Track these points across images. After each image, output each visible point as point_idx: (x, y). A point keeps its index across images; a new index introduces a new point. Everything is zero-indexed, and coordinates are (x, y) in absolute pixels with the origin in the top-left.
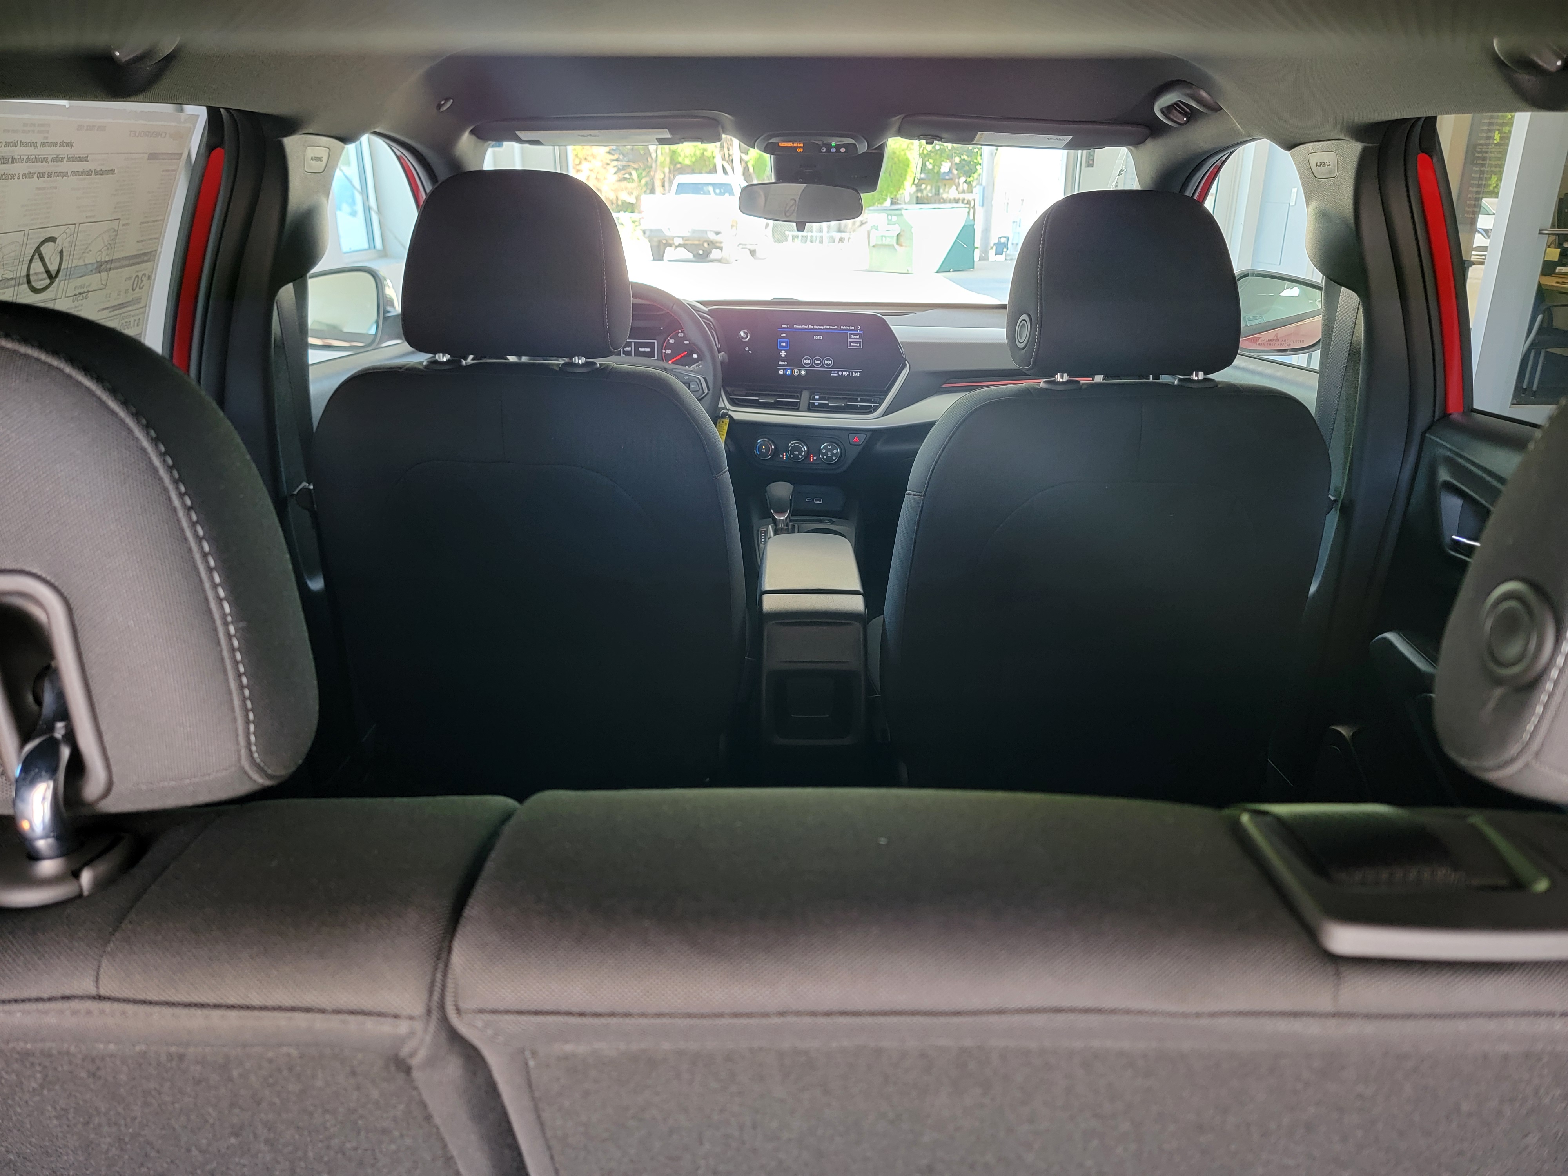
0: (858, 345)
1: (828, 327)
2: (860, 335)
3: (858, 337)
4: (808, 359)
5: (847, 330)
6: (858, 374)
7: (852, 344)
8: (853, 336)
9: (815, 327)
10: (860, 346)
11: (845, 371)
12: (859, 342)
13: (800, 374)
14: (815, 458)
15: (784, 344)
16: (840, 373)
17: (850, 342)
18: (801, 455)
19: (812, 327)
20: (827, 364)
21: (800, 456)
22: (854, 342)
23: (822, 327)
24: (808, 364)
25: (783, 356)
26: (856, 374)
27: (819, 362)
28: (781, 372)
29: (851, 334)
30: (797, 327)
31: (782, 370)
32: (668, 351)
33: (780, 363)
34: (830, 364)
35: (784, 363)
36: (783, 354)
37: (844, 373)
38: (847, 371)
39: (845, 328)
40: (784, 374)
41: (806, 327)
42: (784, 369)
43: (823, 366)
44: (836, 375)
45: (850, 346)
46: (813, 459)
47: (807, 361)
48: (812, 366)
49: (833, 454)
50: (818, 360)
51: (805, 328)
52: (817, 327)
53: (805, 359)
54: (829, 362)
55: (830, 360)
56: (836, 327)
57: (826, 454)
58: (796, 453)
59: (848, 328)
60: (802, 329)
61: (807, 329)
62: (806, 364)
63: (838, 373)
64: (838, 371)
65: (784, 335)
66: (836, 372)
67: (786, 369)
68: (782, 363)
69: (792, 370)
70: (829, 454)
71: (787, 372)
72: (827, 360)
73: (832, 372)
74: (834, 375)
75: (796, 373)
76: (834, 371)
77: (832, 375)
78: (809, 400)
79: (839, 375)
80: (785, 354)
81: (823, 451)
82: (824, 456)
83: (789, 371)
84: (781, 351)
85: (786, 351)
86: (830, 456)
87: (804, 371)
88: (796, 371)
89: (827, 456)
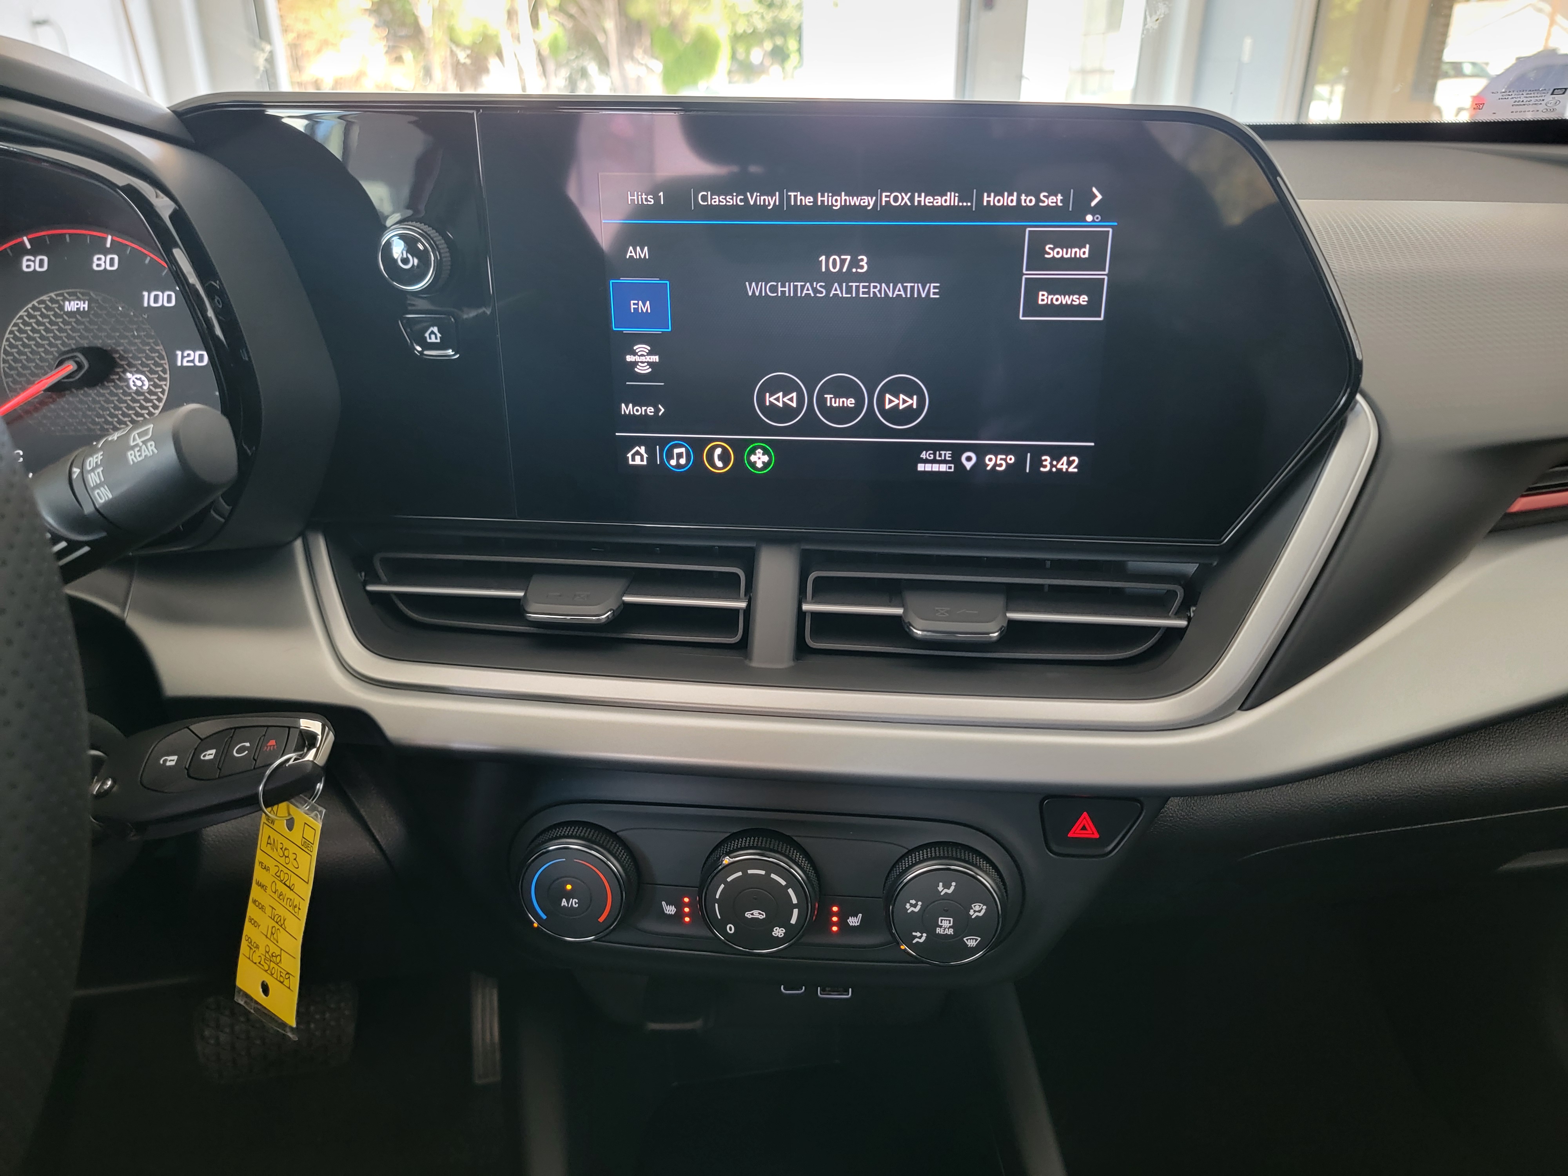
0: (1083, 300)
1: (904, 199)
2: (1097, 241)
3: (1084, 252)
4: (787, 387)
5: (1019, 212)
6: (1068, 465)
7: (1044, 298)
8: (1053, 252)
9: (825, 199)
10: (1092, 308)
11: (996, 450)
12: (1091, 288)
13: (741, 469)
14: (854, 921)
15: (645, 307)
16: (969, 461)
17: (1035, 286)
18: (785, 924)
19: (808, 201)
20: (894, 415)
21: (779, 932)
22: (1054, 287)
23: (868, 202)
24: (788, 412)
25: (643, 369)
26: (1063, 465)
27: (850, 402)
28: (638, 457)
29: (1038, 241)
30: (716, 201)
31: (642, 450)
33: (627, 409)
34: (909, 414)
35: (650, 410)
36: (643, 359)
37: (990, 461)
38: (1006, 450)
39: (1009, 200)
41: (771, 201)
42: (650, 445)
43: (870, 426)
44: (943, 468)
45: (1033, 308)
46: (843, 924)
47: (778, 399)
48: (810, 425)
49: (964, 925)
50: (842, 388)
51: (760, 211)
52: (838, 201)
53: (773, 387)
54: (904, 402)
55: (910, 389)
56: (951, 199)
57: (927, 922)
59: (1028, 201)
60: (748, 211)
61: (777, 212)
62: (773, 412)
63: (956, 460)
64: (958, 451)
65: (642, 253)
66: (948, 454)
67: (663, 442)
68: (639, 411)
69: (697, 446)
70: (945, 926)
71: (670, 456)
72: (895, 388)
73: (924, 455)
74: (936, 468)
75: (719, 464)
76: (935, 448)
77: (921, 467)
78: (801, 600)
79: (964, 467)
80: (655, 358)
81: (912, 905)
82: (918, 934)
83: (683, 450)
84: (628, 343)
85: (656, 344)
86: (951, 932)
87: (766, 452)
88: (718, 451)
89: (933, 936)
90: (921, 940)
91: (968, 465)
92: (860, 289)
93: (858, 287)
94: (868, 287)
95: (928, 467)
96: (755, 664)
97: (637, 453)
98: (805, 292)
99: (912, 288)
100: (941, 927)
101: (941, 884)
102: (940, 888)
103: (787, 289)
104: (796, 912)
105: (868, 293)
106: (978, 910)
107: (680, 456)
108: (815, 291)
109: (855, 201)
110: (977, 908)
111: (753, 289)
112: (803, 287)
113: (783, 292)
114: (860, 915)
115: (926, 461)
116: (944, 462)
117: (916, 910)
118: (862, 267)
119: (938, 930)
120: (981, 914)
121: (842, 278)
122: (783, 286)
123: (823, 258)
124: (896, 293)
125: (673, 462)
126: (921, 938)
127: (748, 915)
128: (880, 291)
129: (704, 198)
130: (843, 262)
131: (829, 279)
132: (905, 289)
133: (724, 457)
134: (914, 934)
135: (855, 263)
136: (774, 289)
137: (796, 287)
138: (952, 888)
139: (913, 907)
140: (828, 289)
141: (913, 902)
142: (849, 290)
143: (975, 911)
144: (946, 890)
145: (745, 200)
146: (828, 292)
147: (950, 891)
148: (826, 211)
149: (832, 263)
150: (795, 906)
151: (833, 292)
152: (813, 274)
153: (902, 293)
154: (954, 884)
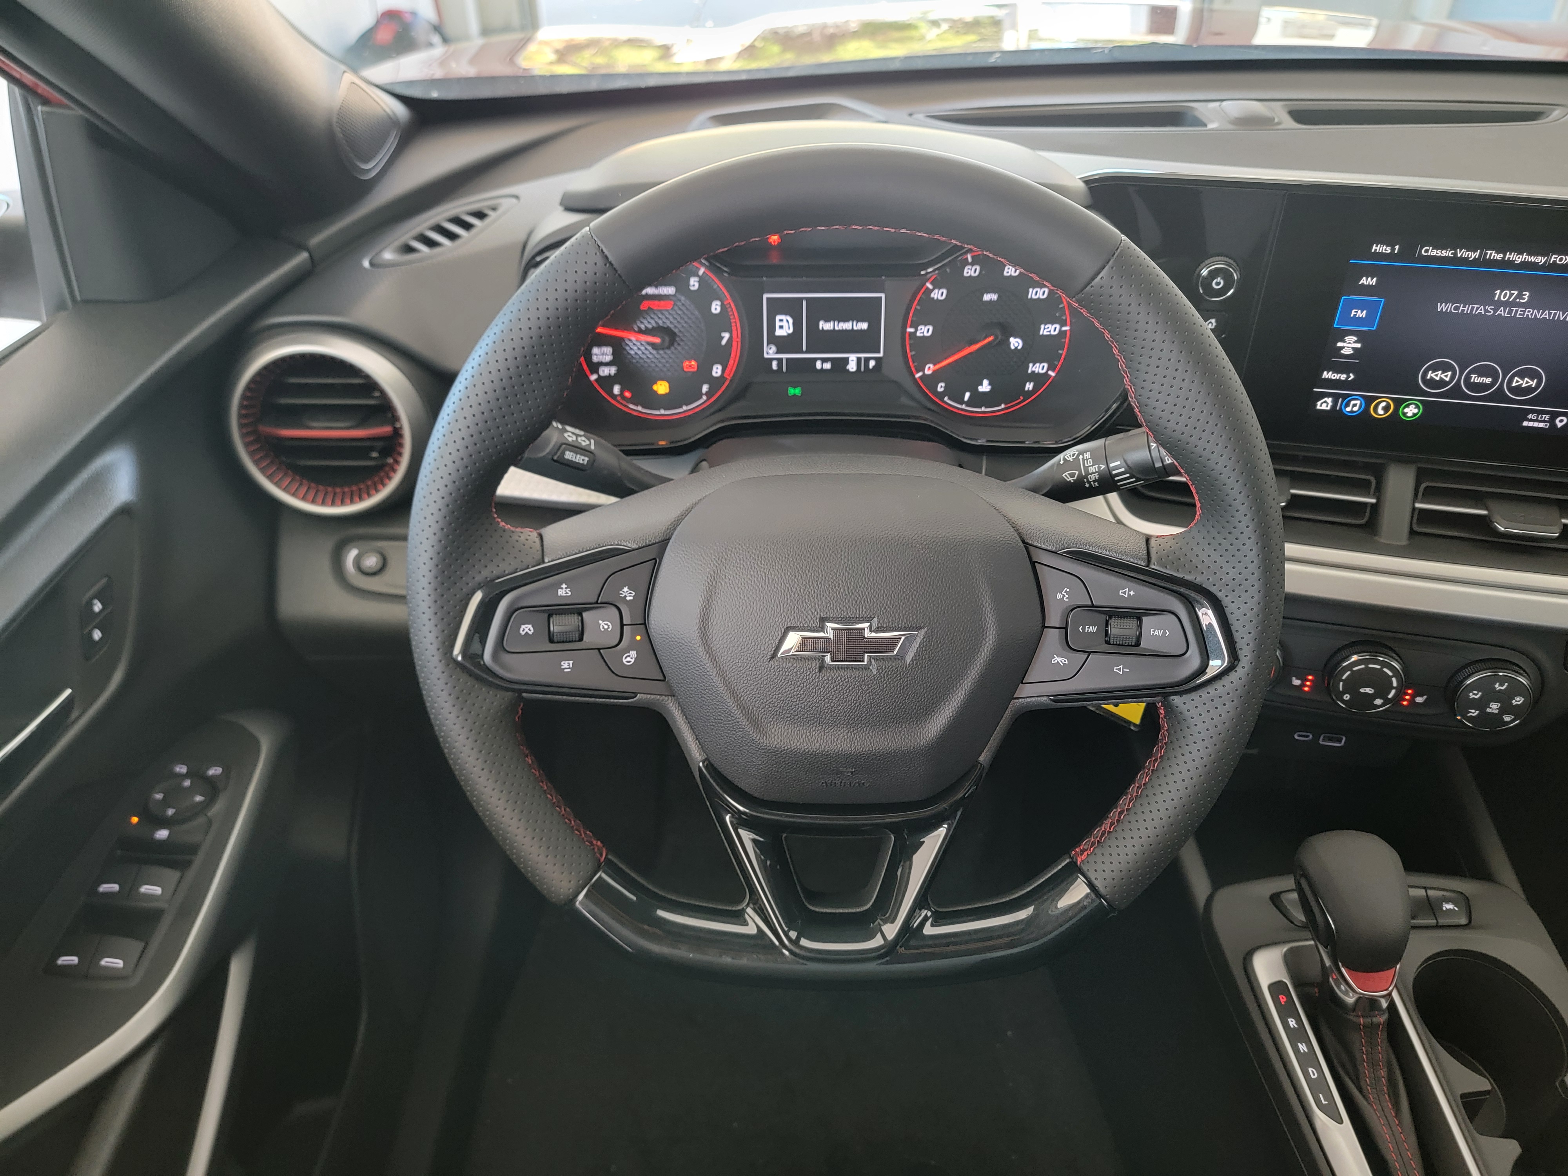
4: (1445, 367)
9: (1511, 256)
13: (1395, 416)
14: (1419, 700)
15: (1362, 314)
16: (1561, 422)
18: (1384, 697)
19: (1499, 257)
20: (1518, 390)
21: (1379, 702)
23: (1541, 260)
24: (1442, 383)
25: (1347, 351)
27: (1488, 380)
28: (1325, 405)
30: (1434, 253)
31: (1329, 400)
32: (925, 331)
33: (1326, 375)
34: (1529, 390)
35: (1343, 377)
36: (1349, 345)
40: (1335, 414)
41: (1473, 255)
42: (1336, 397)
43: (1499, 395)
44: (1541, 425)
47: (1437, 375)
48: (1454, 392)
49: (1506, 708)
50: (1485, 371)
51: (1464, 261)
52: (1520, 258)
53: (1435, 368)
54: (1526, 382)
55: (1533, 375)
57: (1482, 705)
58: (1369, 690)
60: (1455, 260)
61: (1475, 262)
62: (1432, 383)
63: (1552, 421)
64: (1554, 416)
65: (1371, 281)
66: (1547, 417)
67: (1344, 397)
68: (1336, 376)
69: (1369, 400)
70: (1494, 707)
71: (1347, 405)
72: (1522, 375)
73: (1529, 417)
74: (1536, 425)
75: (1381, 411)
76: (1539, 412)
77: (1525, 424)
78: (1414, 502)
79: (1556, 425)
80: (1359, 345)
81: (1474, 694)
82: (1473, 711)
83: (1358, 402)
84: (1342, 335)
85: (1361, 336)
86: (1497, 711)
87: (1417, 407)
88: (1383, 404)
89: (1483, 713)
90: (1473, 715)
91: (1559, 425)
92: (1519, 312)
93: (1517, 311)
94: (1524, 311)
95: (1531, 424)
96: (1382, 541)
97: (1325, 402)
98: (1479, 311)
99: (1555, 314)
100: (1491, 708)
101: (1498, 684)
102: (1497, 685)
103: (1467, 309)
104: (1393, 691)
105: (1523, 315)
106: (1518, 701)
107: (1355, 405)
108: (1486, 311)
109: (1532, 259)
110: (1518, 699)
111: (1442, 307)
112: (1478, 308)
113: (1463, 311)
114: (1425, 697)
115: (1531, 420)
116: (1544, 421)
117: (1477, 697)
118: (1524, 299)
119: (1488, 710)
120: (1519, 703)
121: (1507, 304)
122: (1464, 307)
123: (1498, 292)
124: (1543, 316)
125: (1348, 409)
126: (1474, 713)
127: (1362, 690)
128: (1532, 314)
129: (1427, 251)
130: (1511, 295)
131: (1499, 304)
132: (1550, 314)
133: (1386, 409)
134: (1470, 710)
135: (1520, 296)
136: (1457, 308)
137: (1473, 308)
138: (1505, 687)
139: (1475, 695)
140: (1495, 310)
141: (1476, 692)
142: (1510, 312)
143: (1516, 701)
144: (1500, 688)
145: (1455, 254)
146: (1495, 312)
147: (1503, 688)
148: (1510, 264)
149: (1502, 295)
150: (1394, 688)
151: (1498, 312)
152: (1489, 300)
153: (1547, 316)
154: (1506, 684)
